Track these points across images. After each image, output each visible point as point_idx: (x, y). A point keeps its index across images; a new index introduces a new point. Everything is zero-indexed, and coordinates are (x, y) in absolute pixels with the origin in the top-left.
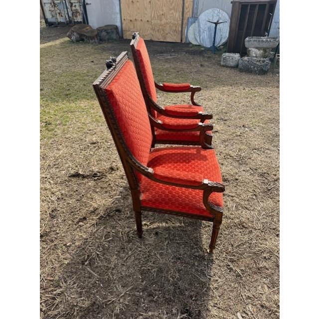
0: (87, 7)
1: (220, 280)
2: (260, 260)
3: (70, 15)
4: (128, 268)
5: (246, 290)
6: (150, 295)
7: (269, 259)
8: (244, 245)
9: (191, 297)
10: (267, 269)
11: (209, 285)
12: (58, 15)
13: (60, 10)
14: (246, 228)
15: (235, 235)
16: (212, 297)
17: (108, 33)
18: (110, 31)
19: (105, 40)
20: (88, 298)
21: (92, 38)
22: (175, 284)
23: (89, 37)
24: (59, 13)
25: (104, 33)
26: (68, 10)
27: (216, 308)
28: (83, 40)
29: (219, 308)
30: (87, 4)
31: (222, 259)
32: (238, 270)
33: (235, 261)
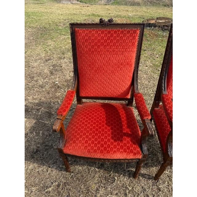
1: (47, 173)
9: (43, 155)
11: (46, 166)
16: (40, 167)
27: (33, 167)
29: (32, 170)
31: (61, 178)
32: (50, 189)
33: (58, 188)
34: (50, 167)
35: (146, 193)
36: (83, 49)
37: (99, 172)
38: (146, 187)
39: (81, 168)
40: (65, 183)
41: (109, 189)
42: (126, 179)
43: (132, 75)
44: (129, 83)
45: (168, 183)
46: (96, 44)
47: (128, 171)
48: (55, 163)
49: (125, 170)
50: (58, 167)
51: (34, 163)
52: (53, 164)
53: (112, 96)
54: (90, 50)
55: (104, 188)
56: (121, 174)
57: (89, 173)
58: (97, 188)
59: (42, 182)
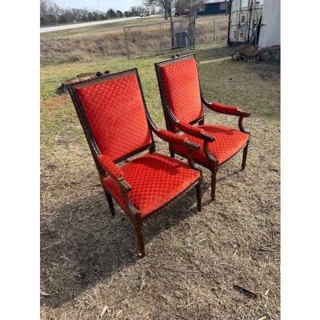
0: (262, 28)
1: (124, 277)
2: (170, 292)
3: (250, 35)
4: (87, 227)
5: (131, 300)
6: (79, 250)
7: (178, 298)
8: (172, 272)
9: (96, 271)
10: (166, 303)
11: (113, 274)
12: (240, 35)
13: (243, 31)
14: (191, 262)
15: (175, 260)
16: (106, 282)
17: (270, 53)
18: (273, 51)
19: (265, 61)
20: (56, 227)
21: (251, 58)
22: (97, 256)
23: (248, 56)
24: (241, 34)
25: (267, 54)
26: (250, 31)
27: (99, 290)
28: (242, 59)
29: (101, 292)
30: (263, 25)
31: (143, 267)
32: (143, 283)
33: (150, 276)
34: (119, 271)
35: (216, 213)
36: (94, 107)
37: (171, 231)
38: (213, 209)
39: (151, 244)
40: (151, 266)
41: (192, 234)
42: (195, 217)
43: (145, 118)
44: (147, 126)
45: (222, 196)
46: (105, 97)
47: (191, 210)
48: (119, 264)
49: (188, 212)
50: (128, 263)
51: (94, 286)
52: (119, 266)
53: (133, 149)
54: (101, 105)
55: (187, 237)
56: (189, 216)
57: (163, 239)
58: (182, 242)
59: (127, 288)
